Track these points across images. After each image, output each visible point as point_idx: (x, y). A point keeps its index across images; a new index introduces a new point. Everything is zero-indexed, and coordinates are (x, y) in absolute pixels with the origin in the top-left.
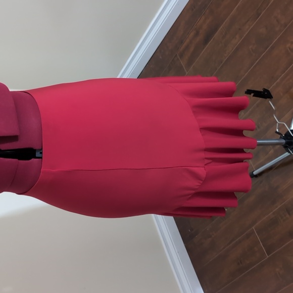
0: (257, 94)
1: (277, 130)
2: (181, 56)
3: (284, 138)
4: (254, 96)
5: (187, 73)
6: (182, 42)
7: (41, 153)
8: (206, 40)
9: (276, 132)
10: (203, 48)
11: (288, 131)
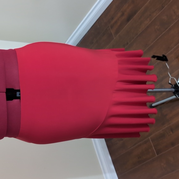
0: (159, 58)
1: (170, 82)
2: (112, 27)
3: (174, 88)
4: (157, 59)
5: (115, 38)
6: (112, 19)
7: (20, 94)
8: (128, 19)
9: (169, 83)
10: (126, 24)
11: (177, 83)
